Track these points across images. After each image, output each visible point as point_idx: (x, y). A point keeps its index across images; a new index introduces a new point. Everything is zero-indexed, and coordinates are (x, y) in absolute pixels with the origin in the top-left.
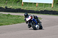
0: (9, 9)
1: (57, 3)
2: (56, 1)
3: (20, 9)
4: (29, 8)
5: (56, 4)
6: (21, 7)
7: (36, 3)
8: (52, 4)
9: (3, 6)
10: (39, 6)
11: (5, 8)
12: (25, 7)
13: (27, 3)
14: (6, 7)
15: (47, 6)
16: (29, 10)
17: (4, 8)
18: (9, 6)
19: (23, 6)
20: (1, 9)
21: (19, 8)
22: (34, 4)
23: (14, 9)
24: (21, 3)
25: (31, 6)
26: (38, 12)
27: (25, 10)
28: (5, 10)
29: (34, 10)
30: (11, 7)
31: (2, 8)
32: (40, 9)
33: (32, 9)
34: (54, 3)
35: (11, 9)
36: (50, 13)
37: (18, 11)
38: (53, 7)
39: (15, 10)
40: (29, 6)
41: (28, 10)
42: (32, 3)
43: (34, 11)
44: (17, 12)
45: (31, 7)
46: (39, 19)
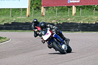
1: (37, 7)
2: (35, 3)
5: (34, 9)
8: (27, 10)
10: (1, 15)
15: (17, 13)
34: (31, 8)
36: (24, 28)
38: (29, 16)
46: (4, 40)
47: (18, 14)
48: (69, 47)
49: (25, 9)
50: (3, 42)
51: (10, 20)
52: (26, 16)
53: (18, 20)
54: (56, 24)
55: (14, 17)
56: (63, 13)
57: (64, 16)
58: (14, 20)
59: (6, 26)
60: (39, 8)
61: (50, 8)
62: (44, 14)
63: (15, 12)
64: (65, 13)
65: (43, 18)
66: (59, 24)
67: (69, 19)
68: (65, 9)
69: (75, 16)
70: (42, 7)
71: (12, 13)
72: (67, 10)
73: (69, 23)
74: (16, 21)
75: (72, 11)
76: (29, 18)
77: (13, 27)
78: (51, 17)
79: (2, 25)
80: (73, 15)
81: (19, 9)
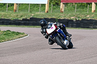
1: (56, 3)
5: (53, 5)
7: (13, 5)
8: (46, 6)
10: (19, 10)
15: (35, 9)
22: (8, 6)
26: (17, 22)
29: (10, 18)
32: (21, 16)
33: (5, 15)
34: (50, 4)
38: (47, 12)
42: (5, 4)
43: (9, 20)
45: (3, 13)
46: (22, 36)
47: (37, 10)
48: (71, 43)
49: (44, 5)
50: (21, 37)
51: (29, 15)
52: (45, 12)
53: (37, 15)
54: (74, 20)
55: (33, 12)
56: (82, 10)
57: (83, 13)
58: (33, 15)
59: (24, 22)
60: (58, 4)
61: (69, 5)
62: (63, 10)
63: (34, 7)
64: (84, 9)
65: (62, 14)
66: (78, 20)
67: (88, 16)
68: (84, 5)
69: (95, 13)
70: (61, 3)
71: (30, 8)
72: (87, 7)
73: (88, 20)
74: (35, 17)
75: (91, 8)
76: (48, 14)
77: (32, 22)
78: (70, 14)
79: (20, 20)
80: (92, 12)
81: (38, 4)
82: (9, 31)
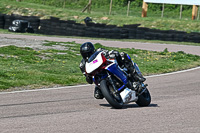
0: (98, 25)
3: (135, 26)
4: (165, 24)
6: (138, 18)
7: (191, 7)
9: (76, 17)
11: (83, 23)
12: (152, 21)
13: (160, 6)
14: (88, 21)
16: (167, 32)
17: (79, 24)
18: (100, 17)
19: (145, 16)
20: (71, 26)
21: (132, 23)
22: (183, 9)
23: (115, 26)
24: (140, 5)
25: (174, 18)
26: (196, 36)
27: (154, 30)
28: (84, 29)
29: (185, 30)
30: (105, 18)
31: (73, 22)
33: (177, 25)
35: (103, 25)
37: (128, 32)
39: (119, 32)
40: (167, 17)
41: (165, 29)
42: (177, 6)
43: (183, 33)
44: (127, 37)
45: (174, 21)
82: (182, 53)
